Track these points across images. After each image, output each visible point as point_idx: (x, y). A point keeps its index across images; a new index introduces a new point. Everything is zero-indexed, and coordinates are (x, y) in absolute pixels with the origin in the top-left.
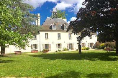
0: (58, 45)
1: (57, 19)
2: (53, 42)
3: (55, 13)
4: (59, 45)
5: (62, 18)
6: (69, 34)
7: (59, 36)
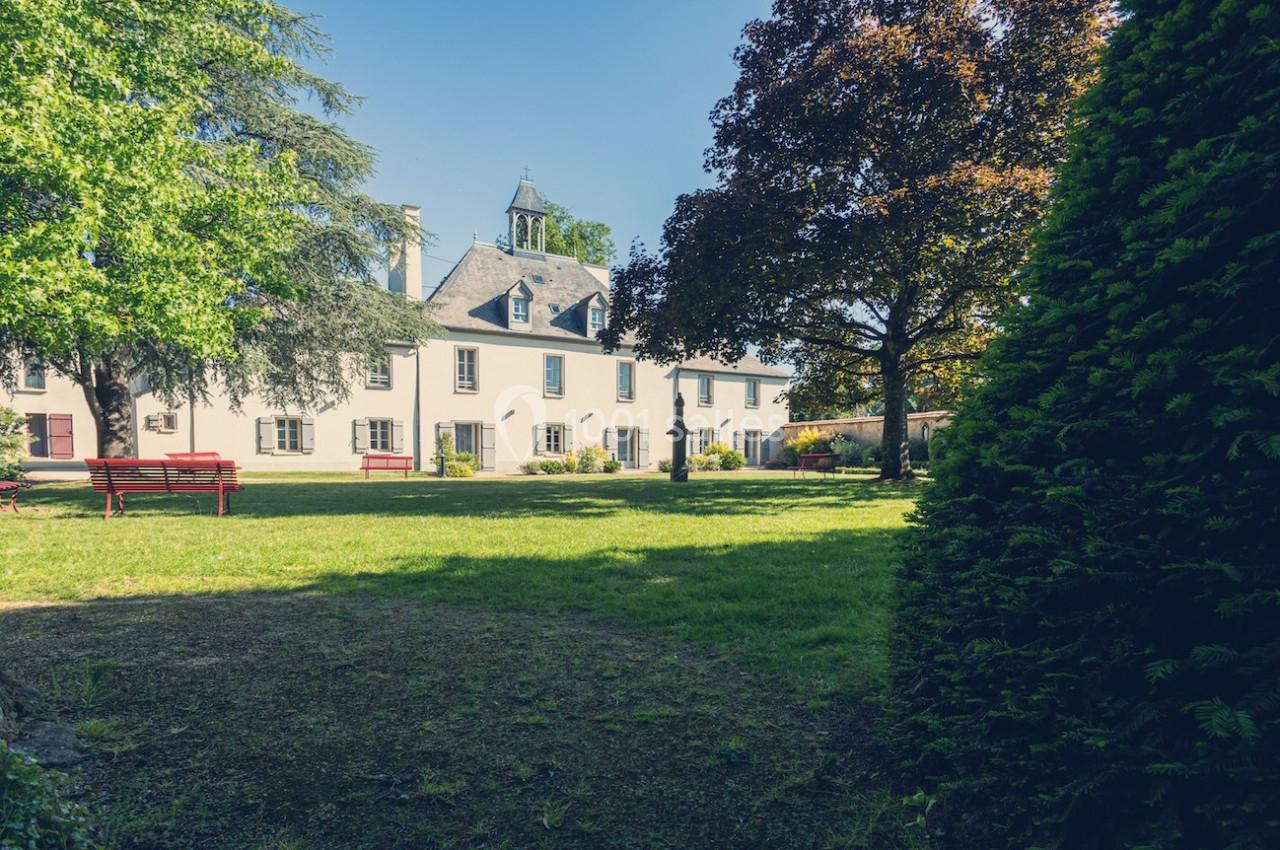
0: (542, 435)
1: (544, 259)
2: (512, 412)
3: (530, 221)
4: (555, 437)
5: (581, 262)
6: (622, 365)
7: (554, 372)
